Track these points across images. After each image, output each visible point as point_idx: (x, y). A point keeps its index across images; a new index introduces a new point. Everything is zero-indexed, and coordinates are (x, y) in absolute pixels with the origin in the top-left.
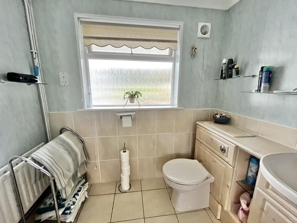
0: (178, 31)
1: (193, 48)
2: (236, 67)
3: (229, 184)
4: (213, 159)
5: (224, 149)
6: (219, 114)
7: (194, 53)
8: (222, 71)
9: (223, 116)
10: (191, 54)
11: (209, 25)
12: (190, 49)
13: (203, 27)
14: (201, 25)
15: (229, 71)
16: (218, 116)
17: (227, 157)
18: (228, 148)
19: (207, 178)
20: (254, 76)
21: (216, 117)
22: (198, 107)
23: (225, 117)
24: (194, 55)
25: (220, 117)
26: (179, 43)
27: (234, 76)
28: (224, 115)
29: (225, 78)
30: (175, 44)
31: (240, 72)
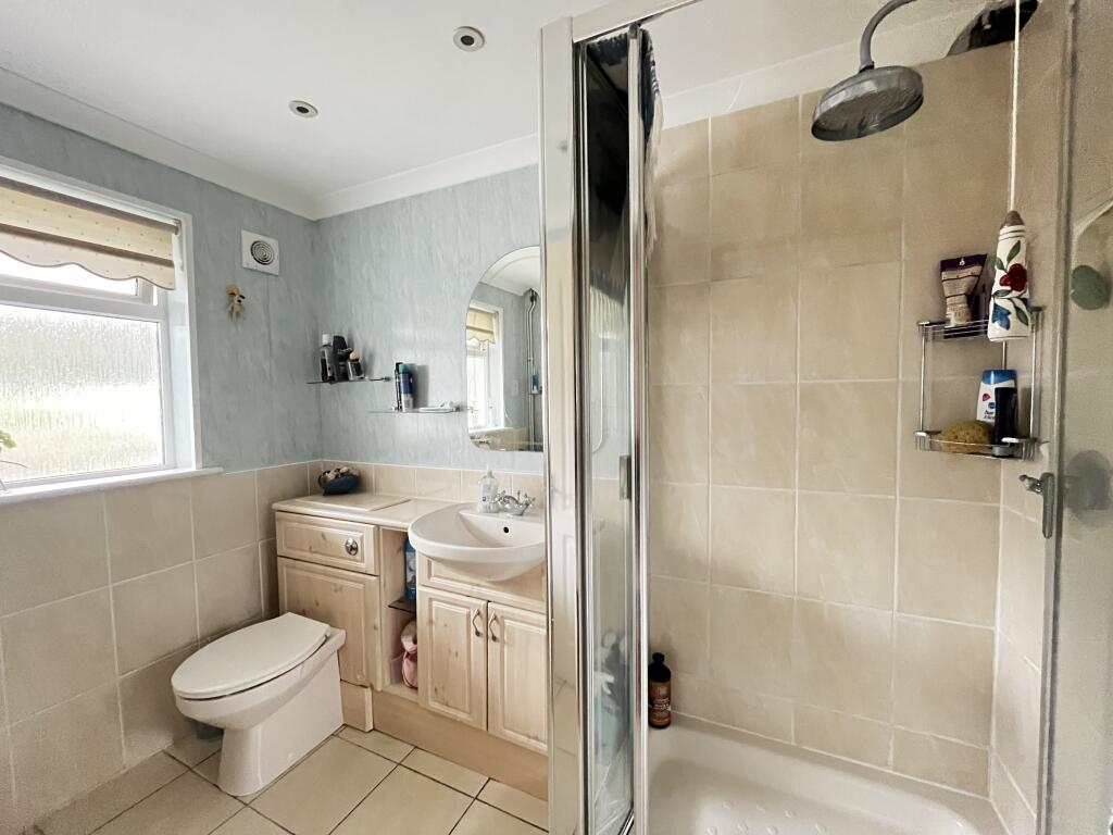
0: (173, 235)
1: (233, 294)
2: (352, 356)
3: (377, 621)
4: (335, 584)
5: (354, 546)
6: (332, 472)
7: (237, 308)
8: (324, 361)
9: (342, 474)
10: (230, 309)
11: (272, 243)
12: (224, 297)
13: (255, 246)
14: (248, 238)
15: (341, 363)
16: (331, 476)
17: (362, 561)
18: (362, 538)
19: (327, 639)
20: (388, 379)
21: (325, 479)
22: (271, 462)
23: (347, 474)
24: (238, 313)
25: (337, 477)
26: (182, 268)
27: (351, 378)
28: (344, 469)
29: (332, 380)
30: (166, 269)
31: (362, 368)
